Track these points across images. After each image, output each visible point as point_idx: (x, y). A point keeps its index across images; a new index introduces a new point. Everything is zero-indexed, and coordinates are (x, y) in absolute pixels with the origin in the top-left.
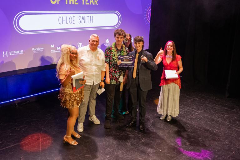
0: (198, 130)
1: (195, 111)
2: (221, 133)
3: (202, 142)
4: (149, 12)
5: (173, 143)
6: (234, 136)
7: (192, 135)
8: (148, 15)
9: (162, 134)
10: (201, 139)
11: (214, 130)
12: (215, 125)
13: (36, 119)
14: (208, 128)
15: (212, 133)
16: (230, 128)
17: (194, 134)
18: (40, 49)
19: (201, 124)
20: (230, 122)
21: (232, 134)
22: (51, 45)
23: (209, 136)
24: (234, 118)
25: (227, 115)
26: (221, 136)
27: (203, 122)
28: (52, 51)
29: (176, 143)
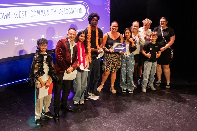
0: (159, 114)
1: (156, 96)
2: (181, 116)
3: (163, 125)
4: (108, 3)
5: (134, 126)
6: (194, 118)
7: (153, 118)
8: (108, 6)
9: (124, 119)
10: (161, 123)
11: (175, 113)
12: (176, 109)
13: (2, 108)
14: (169, 112)
15: (172, 117)
16: (191, 111)
17: (155, 117)
18: (5, 41)
19: (162, 108)
20: (190, 105)
21: (192, 117)
22: (15, 38)
23: (170, 120)
24: (195, 101)
25: (188, 98)
26: (182, 119)
27: (164, 106)
28: (16, 43)
29: (137, 126)
